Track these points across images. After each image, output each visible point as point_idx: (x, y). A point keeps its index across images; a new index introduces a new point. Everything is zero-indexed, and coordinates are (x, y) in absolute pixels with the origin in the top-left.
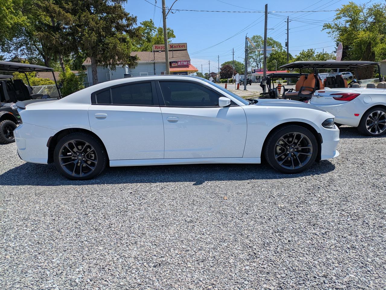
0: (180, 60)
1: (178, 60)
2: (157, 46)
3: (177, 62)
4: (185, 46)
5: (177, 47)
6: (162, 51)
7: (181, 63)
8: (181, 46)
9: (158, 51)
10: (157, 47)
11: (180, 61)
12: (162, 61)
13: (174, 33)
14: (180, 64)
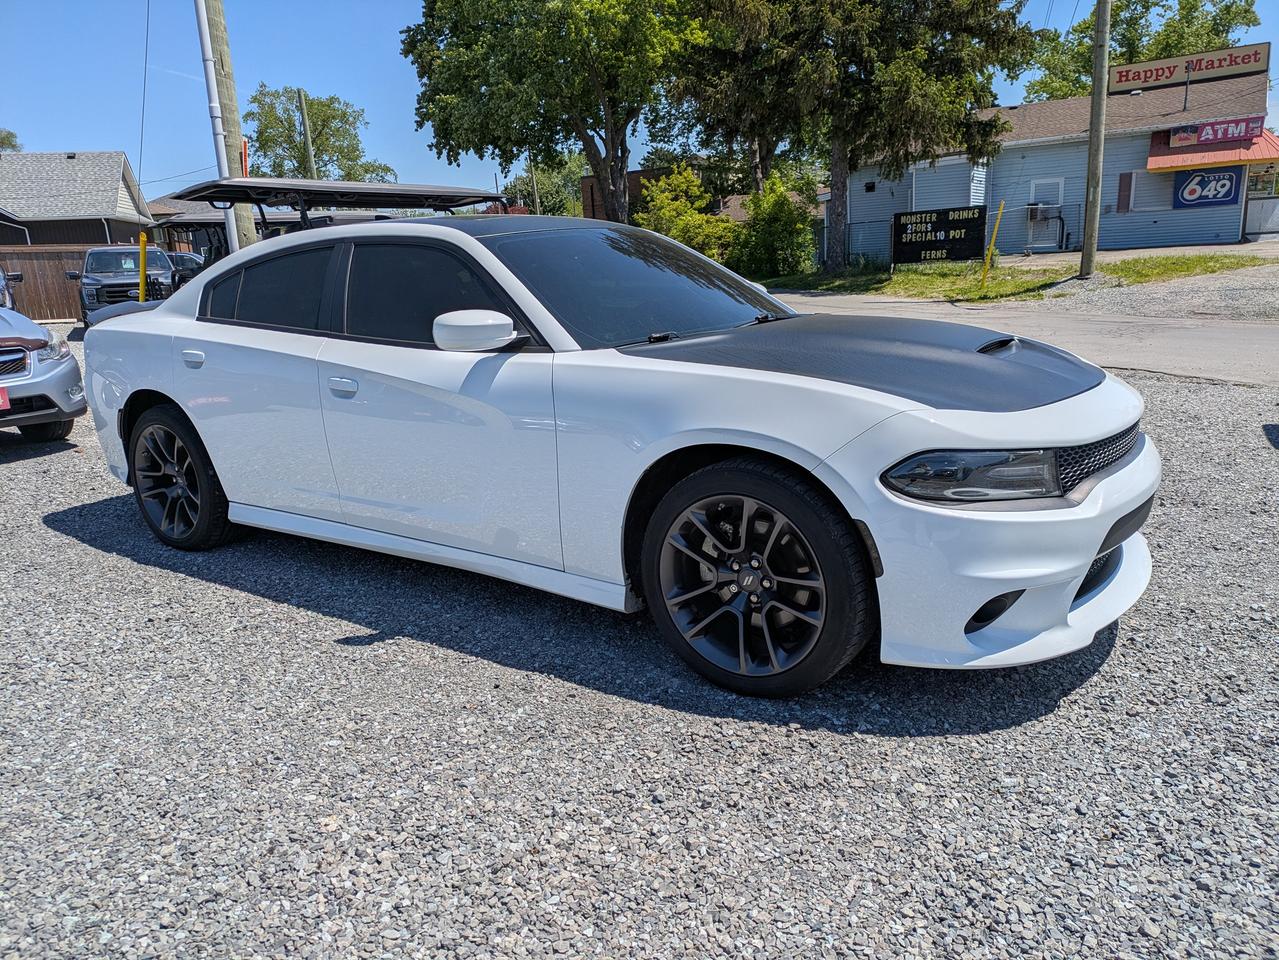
0: (1212, 120)
1: (1204, 121)
2: (1127, 72)
3: (1195, 129)
4: (1262, 56)
5: (1220, 66)
6: (1144, 89)
7: (1215, 132)
8: (1239, 60)
9: (1128, 92)
10: (1127, 76)
11: (1212, 125)
12: (1129, 130)
13: (1254, 8)
14: (1211, 137)
